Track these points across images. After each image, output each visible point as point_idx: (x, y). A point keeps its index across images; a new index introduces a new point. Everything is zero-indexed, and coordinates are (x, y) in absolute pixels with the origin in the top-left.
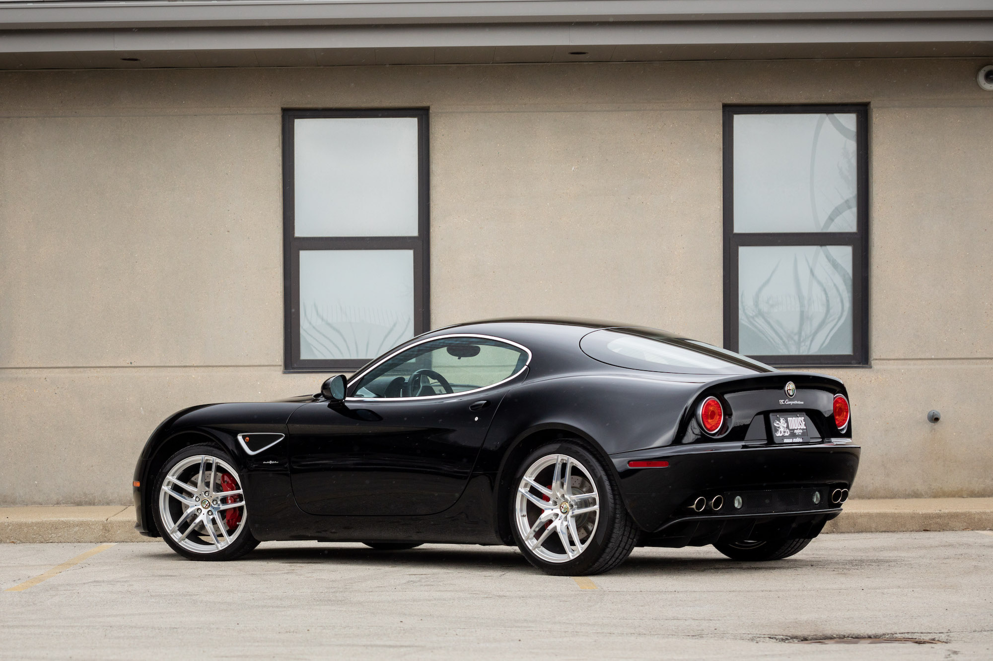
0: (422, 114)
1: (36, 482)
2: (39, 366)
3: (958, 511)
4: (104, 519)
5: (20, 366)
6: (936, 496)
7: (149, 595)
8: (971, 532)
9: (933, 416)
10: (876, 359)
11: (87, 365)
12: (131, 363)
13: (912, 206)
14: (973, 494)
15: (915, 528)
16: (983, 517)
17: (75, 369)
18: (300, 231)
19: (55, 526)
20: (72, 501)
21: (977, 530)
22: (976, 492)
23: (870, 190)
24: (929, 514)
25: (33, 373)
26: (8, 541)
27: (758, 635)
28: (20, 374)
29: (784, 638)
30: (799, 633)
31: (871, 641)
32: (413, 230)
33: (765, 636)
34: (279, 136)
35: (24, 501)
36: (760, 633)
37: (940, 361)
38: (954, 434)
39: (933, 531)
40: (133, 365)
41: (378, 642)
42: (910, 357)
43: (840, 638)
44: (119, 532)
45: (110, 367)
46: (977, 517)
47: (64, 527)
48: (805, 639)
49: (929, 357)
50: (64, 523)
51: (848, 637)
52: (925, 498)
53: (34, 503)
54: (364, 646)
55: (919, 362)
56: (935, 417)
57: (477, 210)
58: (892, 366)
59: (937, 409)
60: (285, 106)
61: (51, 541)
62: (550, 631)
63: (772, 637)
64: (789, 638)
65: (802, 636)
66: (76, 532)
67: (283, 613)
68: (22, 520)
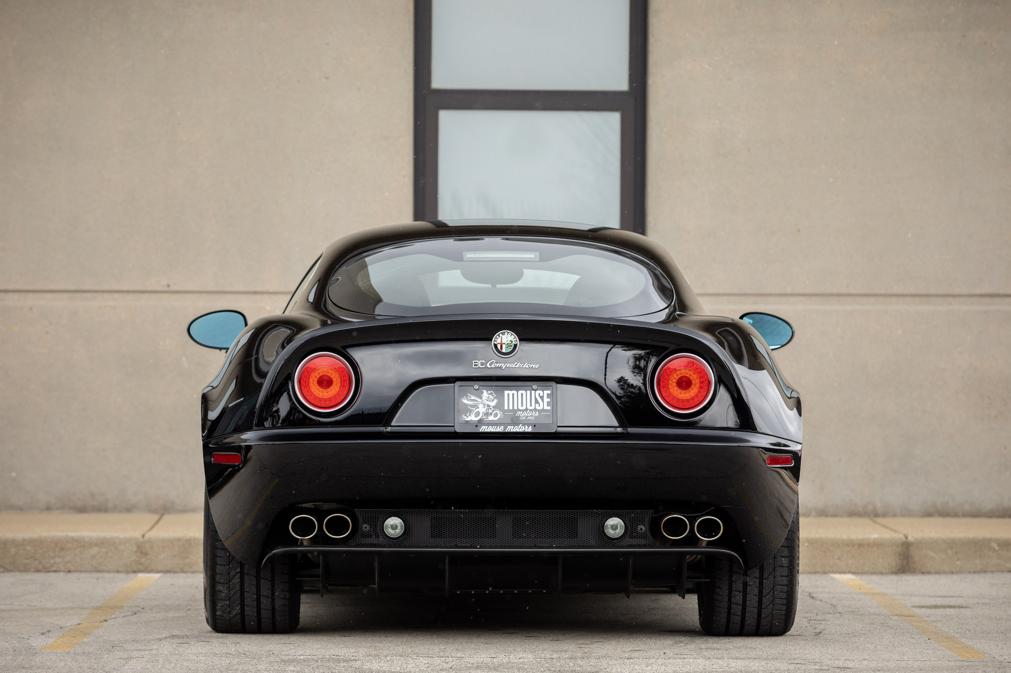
2: (21, 288)
4: (138, 534)
11: (98, 288)
12: (168, 286)
17: (78, 295)
18: (439, 81)
19: (61, 546)
20: (70, 505)
25: (11, 300)
32: (620, 82)
40: (172, 288)
44: (162, 556)
45: (135, 292)
47: (75, 546)
50: (74, 540)
57: (723, 50)
61: (54, 569)
66: (94, 556)
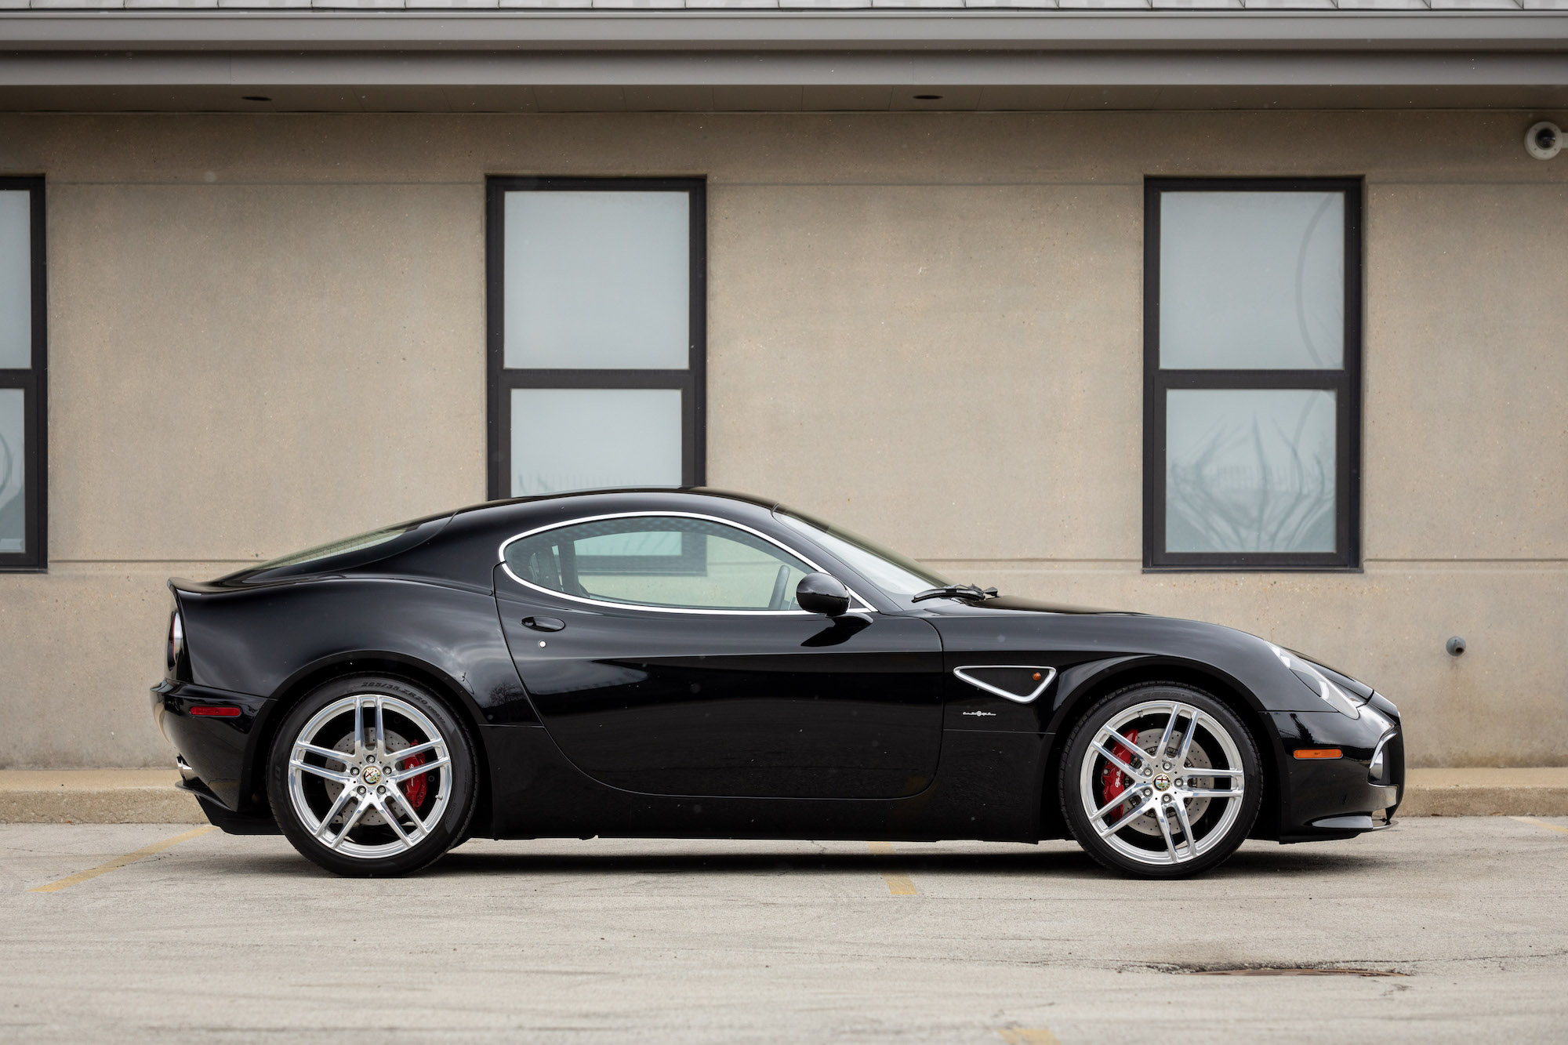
0: (696, 188)
1: (113, 733)
2: (117, 558)
3: (1483, 786)
5: (90, 559)
6: (1458, 764)
7: (242, 899)
8: (1504, 818)
9: (1455, 645)
10: (1371, 560)
11: (191, 558)
12: (257, 555)
13: (1427, 332)
14: (1514, 763)
15: (1419, 812)
16: (1521, 796)
17: (172, 564)
18: (512, 360)
19: (133, 798)
20: (167, 762)
21: (1512, 815)
22: (1518, 760)
23: (1364, 306)
24: (1441, 791)
25: (110, 570)
26: (62, 820)
27: (1132, 963)
28: (90, 570)
29: (1170, 967)
30: (1193, 960)
31: (1299, 973)
32: (680, 361)
33: (1142, 964)
34: (481, 217)
35: (94, 762)
36: (1135, 959)
37: (1466, 564)
38: (1487, 672)
39: (1446, 816)
41: (551, 968)
42: (1422, 558)
43: (1254, 968)
45: (225, 561)
46: (1512, 795)
47: (146, 799)
48: (1201, 970)
49: (1450, 557)
51: (1266, 966)
52: (1443, 767)
53: (110, 765)
54: (527, 972)
55: (1435, 564)
56: (1457, 647)
57: (776, 331)
58: (1394, 570)
59: (1461, 635)
60: (491, 172)
61: (126, 821)
62: (820, 954)
63: (1152, 965)
64: (1178, 968)
65: (1197, 965)
66: (164, 808)
67: (432, 926)
68: (83, 789)
